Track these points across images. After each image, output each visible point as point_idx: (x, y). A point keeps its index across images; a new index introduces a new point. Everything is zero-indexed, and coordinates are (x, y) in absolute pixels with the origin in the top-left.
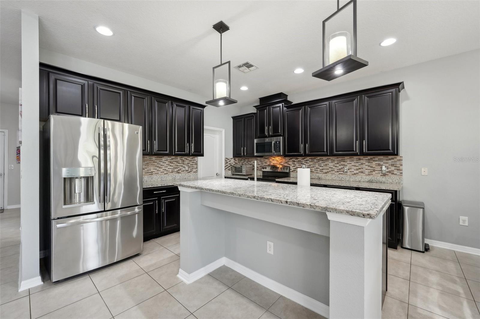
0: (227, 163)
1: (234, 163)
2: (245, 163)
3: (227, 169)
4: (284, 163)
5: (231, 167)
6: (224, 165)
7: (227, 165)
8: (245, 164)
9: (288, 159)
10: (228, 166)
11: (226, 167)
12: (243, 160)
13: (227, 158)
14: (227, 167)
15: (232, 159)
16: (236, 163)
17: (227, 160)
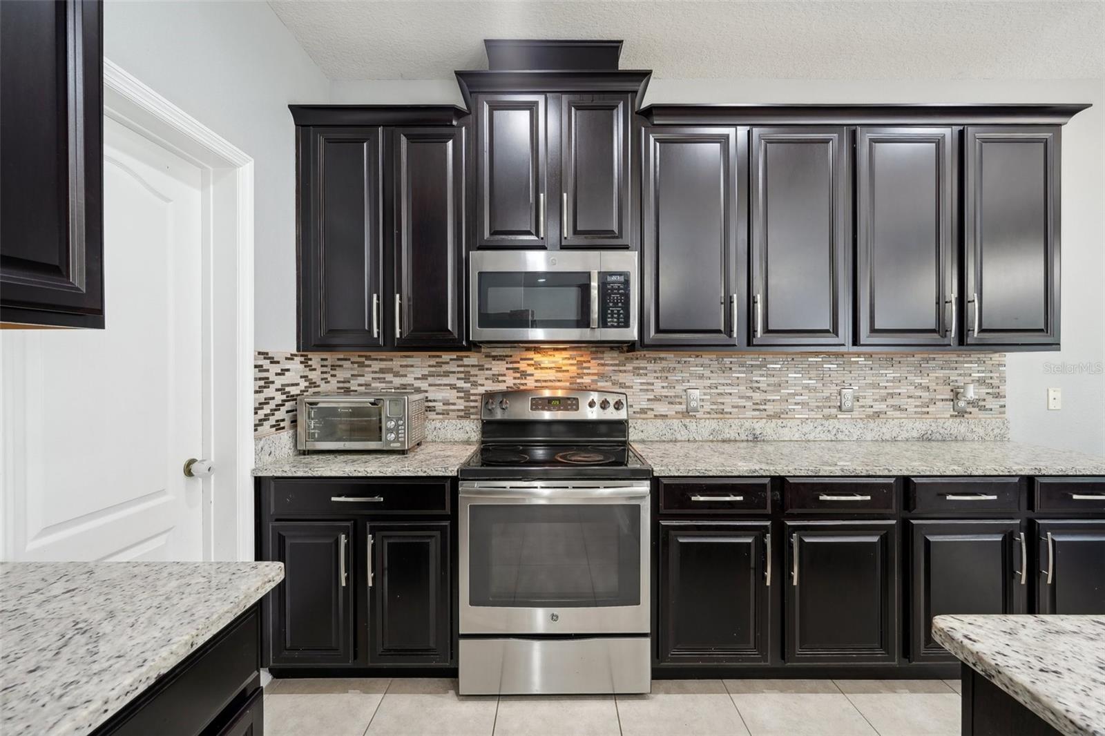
0: (268, 383)
1: (303, 384)
2: (361, 380)
3: (267, 424)
4: (596, 378)
5: (289, 405)
6: (247, 398)
7: (267, 401)
8: (367, 385)
9: (613, 358)
10: (272, 405)
11: (261, 413)
12: (347, 364)
13: (265, 355)
14: (267, 410)
15: (291, 358)
16: (313, 384)
17: (266, 364)
